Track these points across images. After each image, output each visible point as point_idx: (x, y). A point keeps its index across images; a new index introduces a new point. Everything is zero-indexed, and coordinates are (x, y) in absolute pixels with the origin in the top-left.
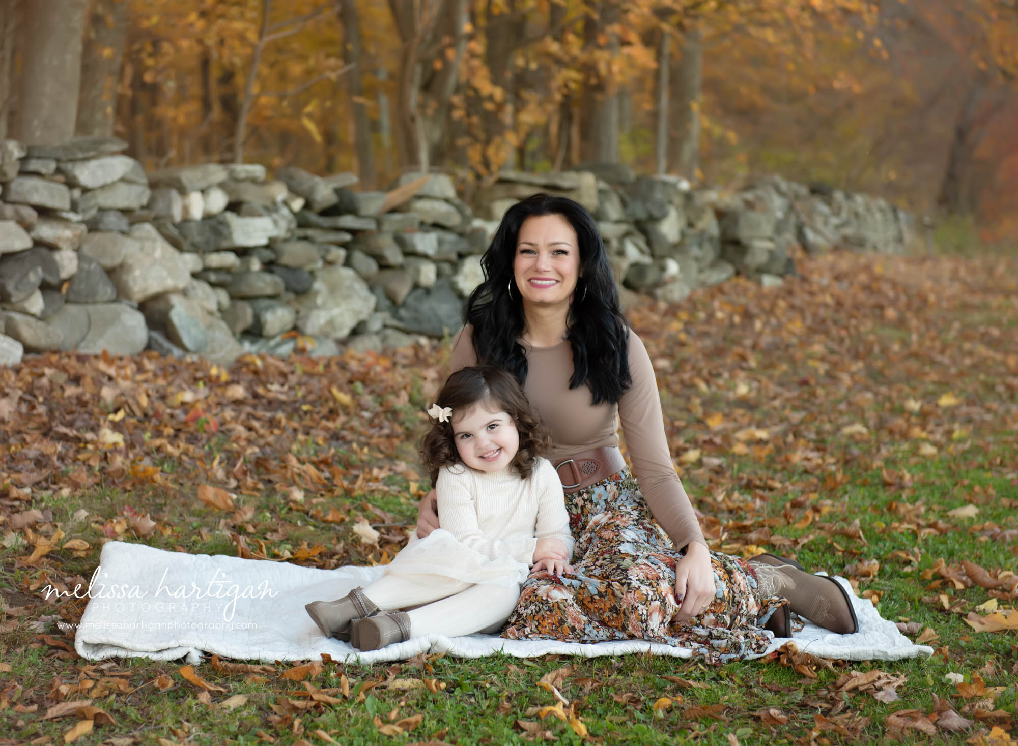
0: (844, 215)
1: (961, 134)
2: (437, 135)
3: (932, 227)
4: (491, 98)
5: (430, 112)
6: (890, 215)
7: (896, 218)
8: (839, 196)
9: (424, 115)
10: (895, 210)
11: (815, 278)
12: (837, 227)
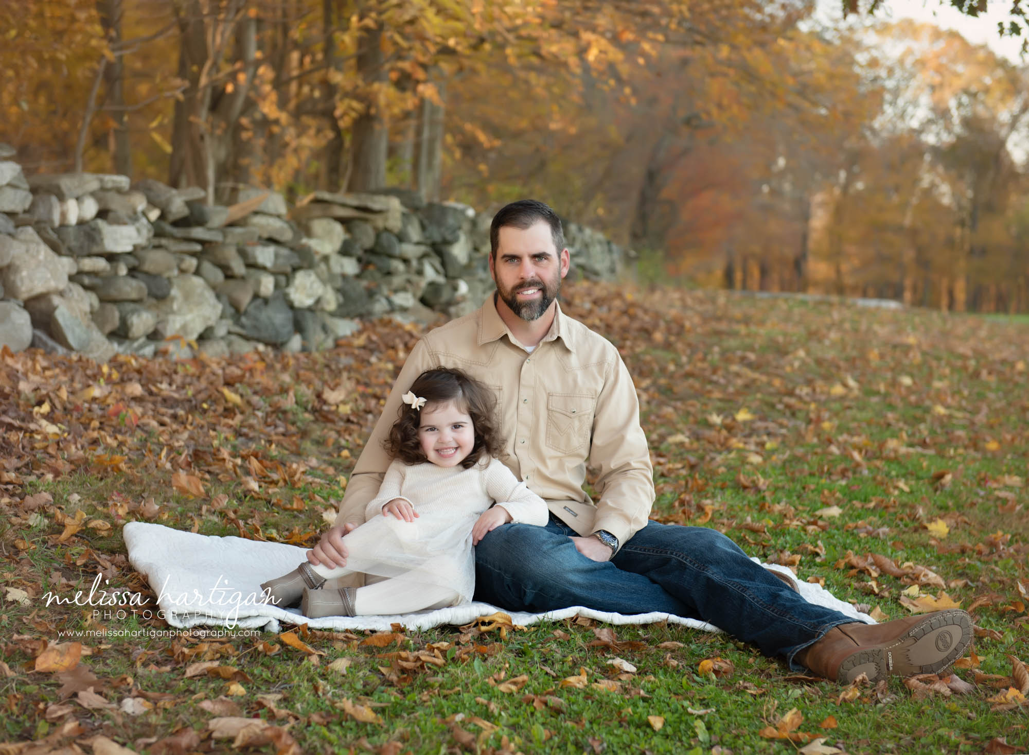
0: (578, 246)
1: (651, 176)
2: (222, 154)
3: (637, 258)
4: (276, 122)
5: (218, 132)
6: (606, 248)
7: (610, 251)
8: (573, 228)
9: (212, 134)
10: (609, 243)
11: (577, 301)
12: (573, 256)
